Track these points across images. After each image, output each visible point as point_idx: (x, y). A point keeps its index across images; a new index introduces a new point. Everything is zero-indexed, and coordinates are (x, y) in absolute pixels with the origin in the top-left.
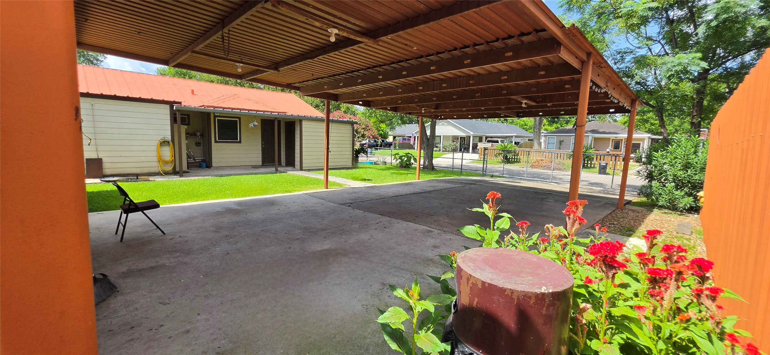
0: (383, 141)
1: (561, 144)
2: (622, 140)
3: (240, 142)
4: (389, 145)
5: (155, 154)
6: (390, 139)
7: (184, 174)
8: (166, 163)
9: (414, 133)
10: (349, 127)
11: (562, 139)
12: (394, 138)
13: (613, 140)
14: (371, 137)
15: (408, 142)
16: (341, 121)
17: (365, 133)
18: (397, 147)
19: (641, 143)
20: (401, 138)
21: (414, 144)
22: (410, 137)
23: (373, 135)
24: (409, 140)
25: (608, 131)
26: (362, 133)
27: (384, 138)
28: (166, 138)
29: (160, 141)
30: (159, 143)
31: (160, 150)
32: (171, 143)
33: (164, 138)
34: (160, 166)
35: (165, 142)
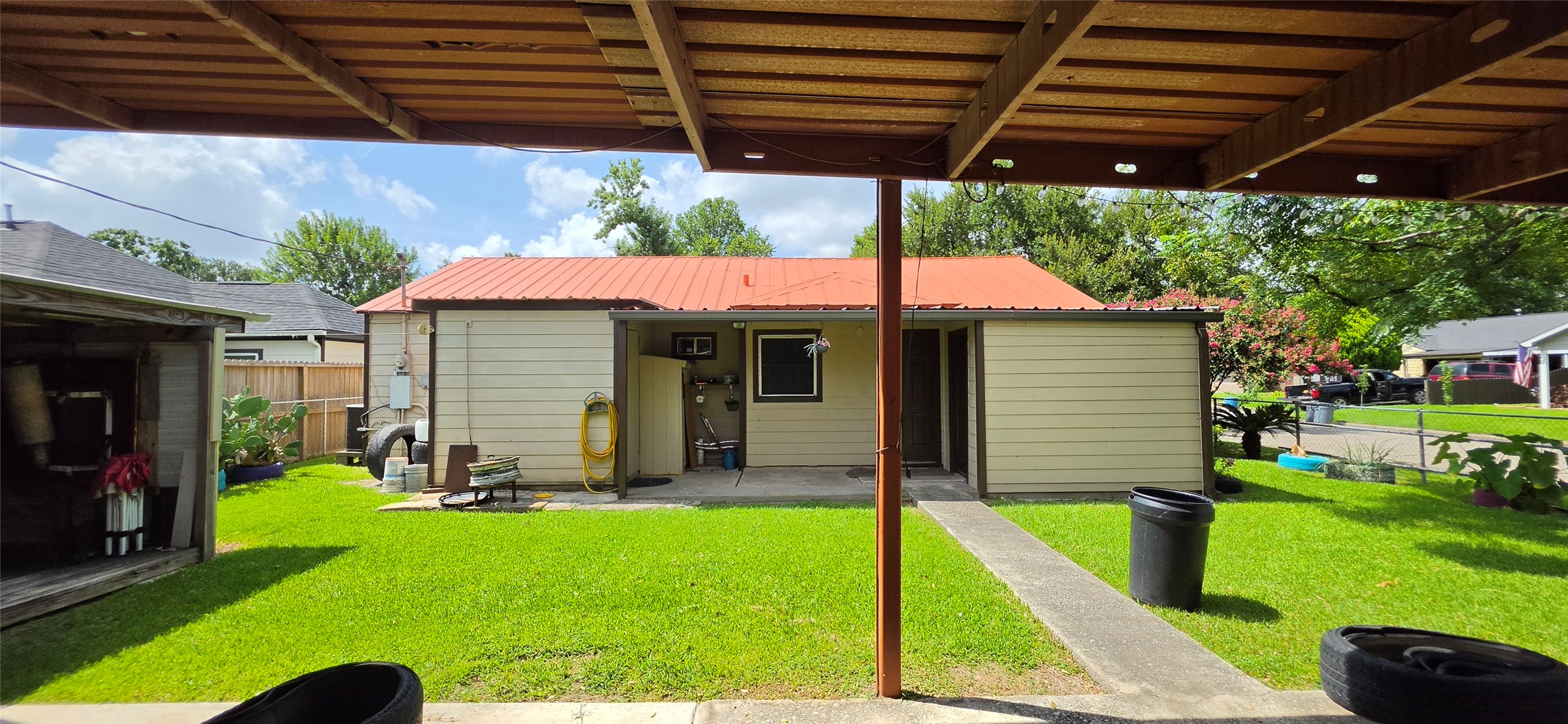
0: (1379, 377)
3: (819, 399)
4: (1408, 391)
5: (577, 435)
6: (1412, 370)
7: (631, 491)
8: (601, 459)
9: (1527, 344)
10: (1182, 338)
12: (1430, 364)
14: (1310, 366)
15: (1500, 377)
16: (1144, 313)
17: (1281, 353)
18: (1447, 397)
20: (1465, 363)
21: (1534, 382)
22: (1512, 359)
23: (1320, 358)
24: (1509, 371)
26: (1268, 354)
27: (1383, 367)
28: (598, 395)
29: (585, 404)
30: (585, 408)
31: (586, 427)
32: (610, 406)
33: (595, 396)
34: (586, 466)
35: (600, 404)
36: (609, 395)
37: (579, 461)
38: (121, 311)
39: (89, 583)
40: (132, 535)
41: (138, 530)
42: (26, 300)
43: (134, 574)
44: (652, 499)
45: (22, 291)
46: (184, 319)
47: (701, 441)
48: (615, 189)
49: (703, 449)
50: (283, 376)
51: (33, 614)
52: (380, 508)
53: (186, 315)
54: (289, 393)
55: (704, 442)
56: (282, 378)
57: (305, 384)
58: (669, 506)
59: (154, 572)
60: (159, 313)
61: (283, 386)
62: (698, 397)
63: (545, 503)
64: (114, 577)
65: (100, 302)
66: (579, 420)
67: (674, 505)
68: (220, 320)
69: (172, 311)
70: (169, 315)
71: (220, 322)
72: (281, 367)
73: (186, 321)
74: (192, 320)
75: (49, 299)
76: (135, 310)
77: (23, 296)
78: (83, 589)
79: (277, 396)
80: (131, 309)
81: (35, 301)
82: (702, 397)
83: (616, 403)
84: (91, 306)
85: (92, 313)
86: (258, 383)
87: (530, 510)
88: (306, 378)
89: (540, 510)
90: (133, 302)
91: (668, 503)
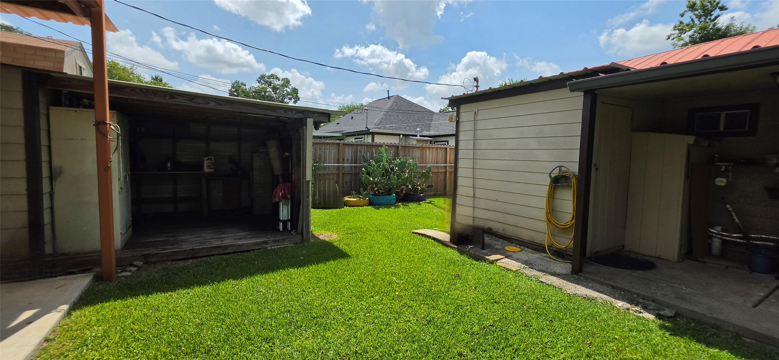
5: (543, 203)
28: (563, 169)
29: (550, 176)
30: (549, 180)
31: (551, 197)
32: (574, 180)
33: (560, 170)
34: (548, 233)
35: (563, 177)
36: (574, 168)
37: (543, 226)
38: (258, 110)
39: (243, 243)
40: (285, 223)
41: (288, 220)
42: (209, 105)
43: (265, 242)
44: (607, 285)
45: (208, 101)
46: (293, 114)
47: (719, 228)
48: (692, 20)
49: (720, 238)
50: (438, 152)
51: (217, 253)
52: (413, 231)
53: (294, 112)
54: (440, 160)
55: (723, 231)
56: (437, 153)
57: (448, 156)
58: (620, 304)
59: (277, 244)
60: (279, 111)
61: (438, 157)
62: (718, 179)
63: (502, 257)
64: (256, 242)
65: (246, 105)
66: (545, 190)
67: (628, 306)
68: (314, 115)
69: (286, 110)
70: (284, 112)
71: (314, 116)
72: (437, 148)
73: (294, 115)
74: (298, 115)
75: (220, 104)
76: (265, 109)
77: (209, 103)
78: (240, 245)
79: (434, 161)
80: (262, 109)
81: (214, 106)
82: (724, 180)
83: (578, 178)
84: (242, 108)
85: (243, 111)
86: (426, 155)
87: (485, 260)
88: (448, 153)
89: (492, 262)
90: (264, 105)
91: (623, 299)
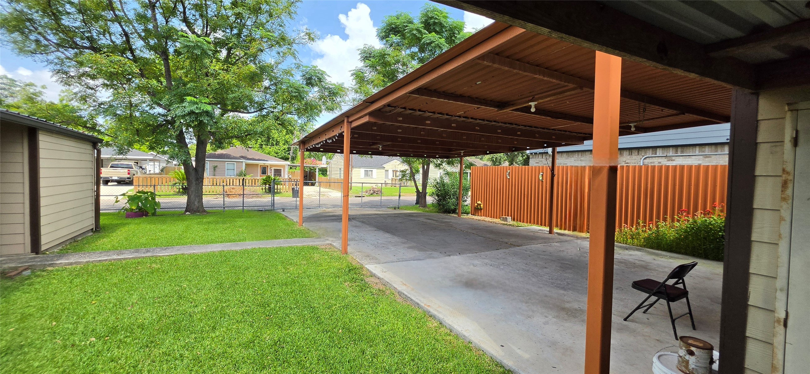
1: (215, 170)
2: (268, 166)
11: (216, 165)
13: (260, 166)
19: (282, 169)
25: (257, 158)
